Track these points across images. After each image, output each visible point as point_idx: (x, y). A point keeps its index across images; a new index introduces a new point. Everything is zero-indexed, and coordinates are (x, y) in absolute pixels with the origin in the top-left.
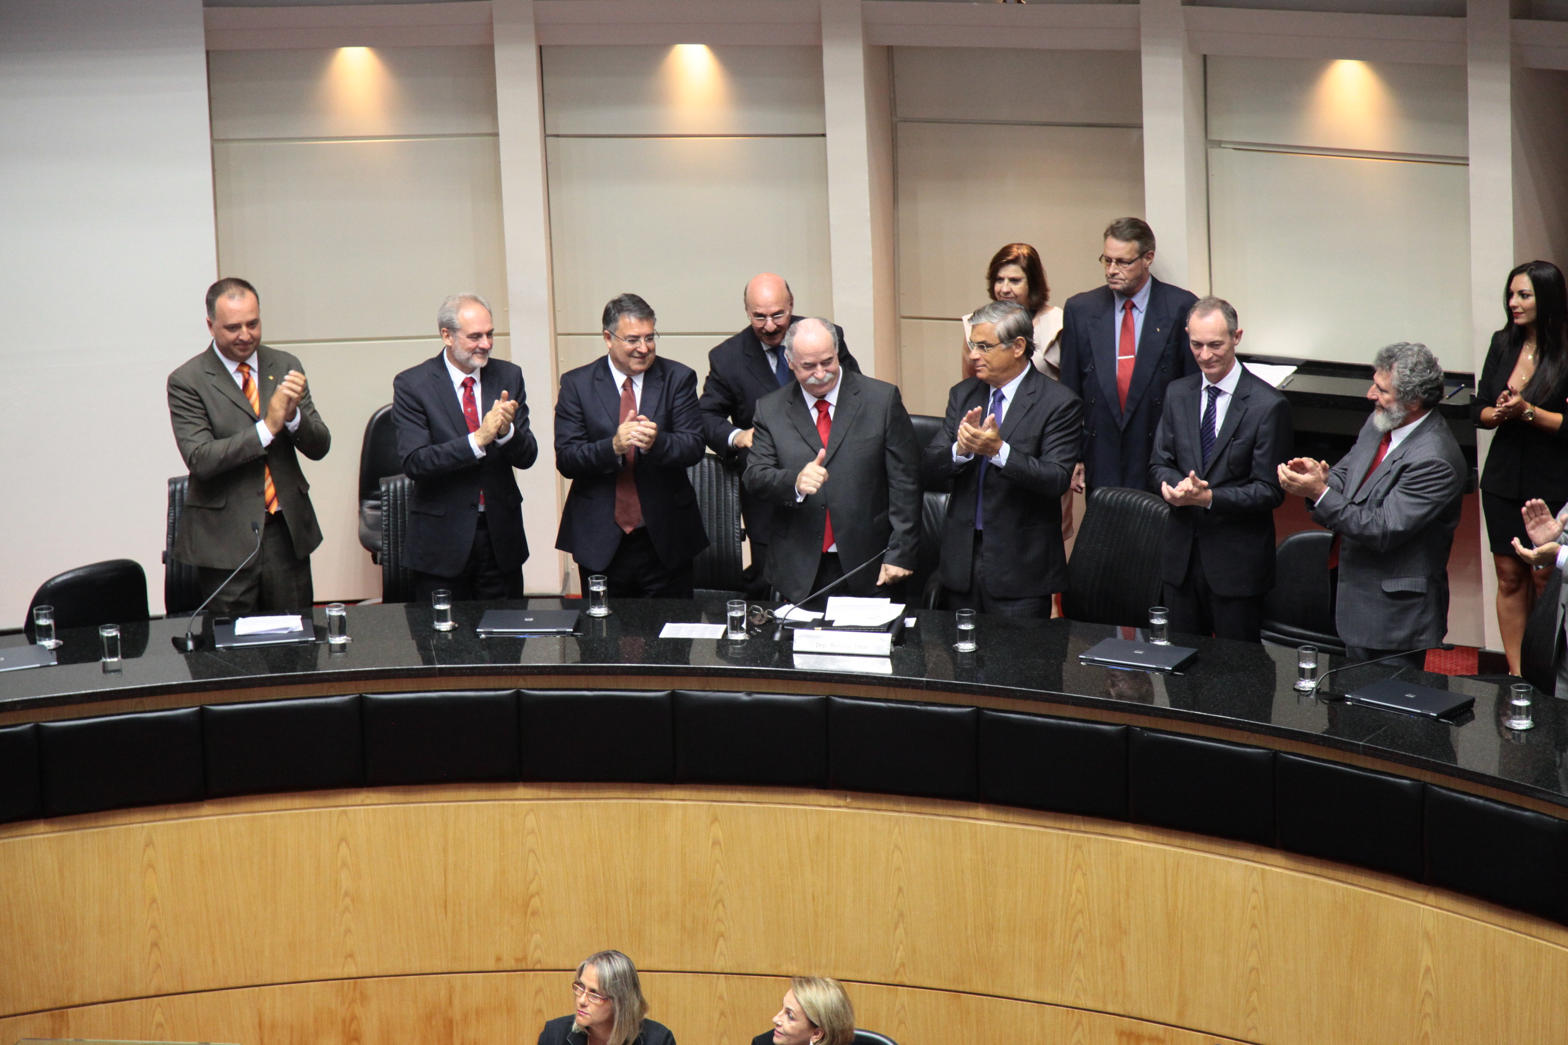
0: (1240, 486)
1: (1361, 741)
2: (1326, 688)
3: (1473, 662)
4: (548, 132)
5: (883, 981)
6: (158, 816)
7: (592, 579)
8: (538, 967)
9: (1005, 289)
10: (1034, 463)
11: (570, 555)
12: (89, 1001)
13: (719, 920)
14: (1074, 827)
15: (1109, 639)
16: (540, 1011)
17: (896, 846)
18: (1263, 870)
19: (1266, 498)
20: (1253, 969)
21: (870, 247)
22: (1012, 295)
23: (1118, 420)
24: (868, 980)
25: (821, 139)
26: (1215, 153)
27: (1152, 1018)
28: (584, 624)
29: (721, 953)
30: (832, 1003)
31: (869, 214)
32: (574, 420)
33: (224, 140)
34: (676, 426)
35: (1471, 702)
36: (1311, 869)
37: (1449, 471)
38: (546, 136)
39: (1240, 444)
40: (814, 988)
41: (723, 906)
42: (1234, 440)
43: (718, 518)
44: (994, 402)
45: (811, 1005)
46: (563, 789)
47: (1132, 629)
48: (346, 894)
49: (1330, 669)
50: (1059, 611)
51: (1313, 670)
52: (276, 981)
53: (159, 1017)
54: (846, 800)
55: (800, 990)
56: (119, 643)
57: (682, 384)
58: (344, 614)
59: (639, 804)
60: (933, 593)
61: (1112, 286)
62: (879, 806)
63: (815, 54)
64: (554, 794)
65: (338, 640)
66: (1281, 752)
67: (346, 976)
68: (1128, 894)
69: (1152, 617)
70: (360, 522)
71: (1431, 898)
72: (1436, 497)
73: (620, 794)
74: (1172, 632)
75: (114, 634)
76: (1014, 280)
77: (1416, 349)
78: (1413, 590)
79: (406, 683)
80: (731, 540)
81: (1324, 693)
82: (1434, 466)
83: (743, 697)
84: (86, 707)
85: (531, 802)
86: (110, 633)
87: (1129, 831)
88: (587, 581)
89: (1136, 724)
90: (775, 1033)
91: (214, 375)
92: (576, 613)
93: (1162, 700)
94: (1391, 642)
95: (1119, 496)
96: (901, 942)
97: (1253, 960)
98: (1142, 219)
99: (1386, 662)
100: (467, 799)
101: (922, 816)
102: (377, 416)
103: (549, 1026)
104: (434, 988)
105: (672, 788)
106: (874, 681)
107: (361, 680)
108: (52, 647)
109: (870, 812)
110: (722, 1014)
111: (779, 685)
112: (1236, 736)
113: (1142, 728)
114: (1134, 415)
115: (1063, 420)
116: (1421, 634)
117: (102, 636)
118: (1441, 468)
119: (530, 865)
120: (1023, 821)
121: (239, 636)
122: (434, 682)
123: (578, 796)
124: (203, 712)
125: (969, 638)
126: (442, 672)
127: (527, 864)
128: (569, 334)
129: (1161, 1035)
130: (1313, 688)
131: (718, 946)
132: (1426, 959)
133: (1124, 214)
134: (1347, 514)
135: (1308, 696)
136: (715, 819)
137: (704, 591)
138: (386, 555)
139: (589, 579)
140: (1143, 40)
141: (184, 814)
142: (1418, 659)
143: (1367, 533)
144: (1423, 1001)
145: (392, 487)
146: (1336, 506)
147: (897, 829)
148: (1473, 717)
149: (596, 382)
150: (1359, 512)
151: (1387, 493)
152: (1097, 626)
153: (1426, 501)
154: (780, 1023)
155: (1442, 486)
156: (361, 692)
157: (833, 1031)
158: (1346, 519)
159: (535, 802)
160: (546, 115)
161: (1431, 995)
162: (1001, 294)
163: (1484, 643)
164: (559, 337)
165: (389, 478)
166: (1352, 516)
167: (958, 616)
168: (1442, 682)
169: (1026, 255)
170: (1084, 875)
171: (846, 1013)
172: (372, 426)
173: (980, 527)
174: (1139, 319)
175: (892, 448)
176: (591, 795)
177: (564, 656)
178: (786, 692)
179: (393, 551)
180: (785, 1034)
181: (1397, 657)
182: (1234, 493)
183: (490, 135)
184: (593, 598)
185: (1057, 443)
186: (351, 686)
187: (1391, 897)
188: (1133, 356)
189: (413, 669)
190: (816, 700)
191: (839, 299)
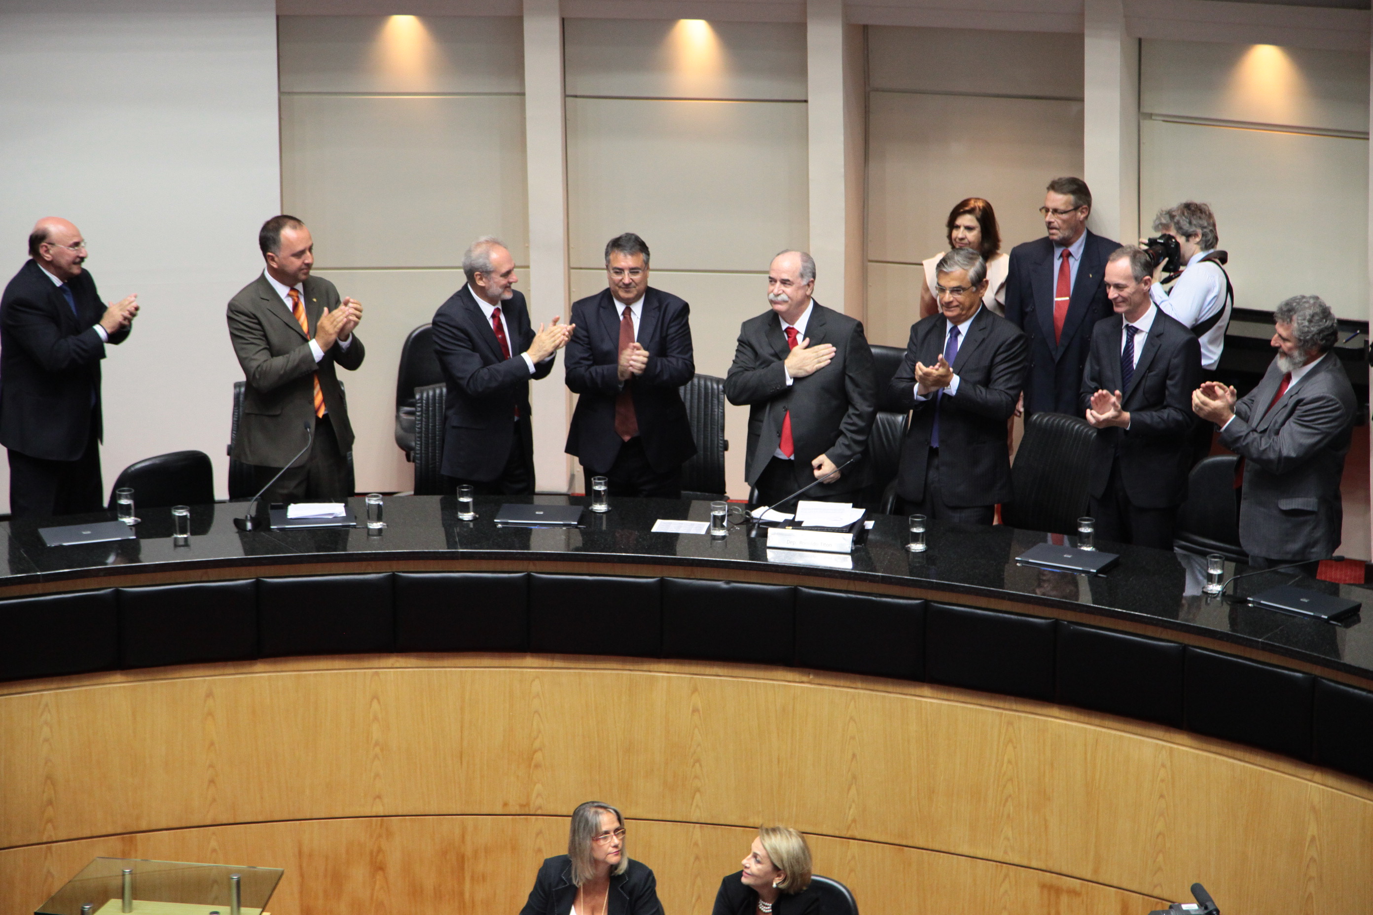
0: (1156, 411)
1: (1260, 638)
2: (1230, 592)
3: (1361, 573)
4: (568, 93)
5: (837, 834)
6: (217, 672)
7: (594, 479)
8: (539, 812)
9: (960, 236)
10: (981, 392)
11: (576, 459)
12: (154, 828)
13: (696, 777)
14: (1007, 706)
15: (1041, 544)
16: (540, 850)
17: (851, 718)
18: (1171, 748)
19: (1177, 422)
20: (1160, 834)
21: (843, 199)
22: (966, 241)
23: (1053, 353)
24: (824, 833)
25: (804, 104)
26: (1146, 124)
27: (1070, 873)
28: (587, 517)
29: (697, 806)
30: (794, 851)
31: (843, 170)
32: (581, 342)
33: (289, 93)
34: (669, 351)
35: (1358, 607)
36: (1214, 748)
37: (1338, 405)
38: (566, 96)
39: (1155, 375)
40: (779, 836)
41: (701, 766)
42: (1149, 372)
43: (705, 431)
44: (951, 337)
45: (776, 851)
46: (564, 660)
47: (1061, 535)
48: (376, 744)
49: (1235, 574)
50: (999, 519)
51: (1220, 576)
52: (314, 817)
53: (213, 844)
54: (809, 677)
55: (766, 837)
56: (189, 522)
57: (676, 314)
58: (381, 503)
59: (630, 674)
60: (891, 500)
61: (1051, 237)
62: (838, 683)
63: (801, 29)
64: (557, 664)
65: (376, 525)
66: (1189, 646)
67: (374, 814)
68: (1052, 764)
69: (1080, 525)
70: (397, 425)
71: (1318, 776)
72: (1325, 428)
73: (615, 666)
74: (1096, 539)
75: (184, 514)
76: (969, 228)
77: (1312, 301)
78: (1306, 508)
79: (432, 564)
80: (716, 449)
81: (1229, 596)
82: (1324, 401)
83: (723, 585)
84: (159, 576)
85: (537, 670)
86: (181, 513)
87: (1055, 711)
88: (591, 482)
89: (1064, 618)
90: (744, 874)
91: (268, 300)
92: (580, 509)
93: (1085, 598)
94: (1287, 553)
95: (1054, 420)
96: (854, 801)
97: (1160, 826)
98: (1081, 178)
99: (1282, 570)
100: (482, 666)
101: (874, 693)
102: (414, 335)
103: (548, 863)
104: (449, 828)
105: (659, 662)
106: (837, 574)
107: (394, 560)
108: (131, 524)
109: (830, 688)
110: (697, 858)
111: (753, 576)
112: (1150, 631)
113: (1069, 622)
114: (1067, 349)
115: (1009, 353)
116: (1313, 547)
117: (175, 515)
118: (1330, 403)
119: (535, 723)
120: (963, 699)
121: (291, 519)
122: (457, 564)
123: (577, 667)
124: (258, 584)
125: (920, 539)
126: (464, 556)
127: (532, 724)
128: (581, 268)
129: (1078, 889)
130: (1219, 592)
131: (695, 801)
132: (1312, 830)
133: (1066, 174)
134: (1249, 439)
135: (1215, 598)
136: (695, 690)
137: (691, 493)
138: (418, 454)
139: (592, 479)
140: (1086, 24)
141: (240, 671)
142: (1310, 569)
143: (1265, 457)
144: (1308, 866)
145: (425, 395)
146: (1240, 432)
147: (852, 703)
148: (1359, 621)
149: (601, 310)
150: (1259, 439)
151: (1283, 423)
152: (1031, 532)
153: (1316, 431)
154: (747, 865)
155: (1330, 419)
156: (394, 570)
157: (793, 874)
158: (1247, 444)
159: (541, 670)
160: (567, 80)
161: (1315, 861)
162: (957, 240)
163: (1370, 556)
164: (572, 271)
165: (422, 388)
166: (1253, 441)
167: (911, 520)
168: (1334, 589)
169: (981, 208)
170: (1015, 748)
171: (805, 859)
172: (409, 343)
173: (935, 445)
174: (1074, 265)
175: (851, 374)
176: (589, 665)
177: (568, 545)
178: (760, 582)
179: (425, 451)
180: (752, 875)
181: (1293, 566)
182: (1150, 417)
183: (518, 94)
184: (595, 496)
185: (1004, 372)
186: (385, 565)
187: (1283, 775)
188: (1067, 298)
189: (439, 552)
190: (785, 589)
191: (815, 244)
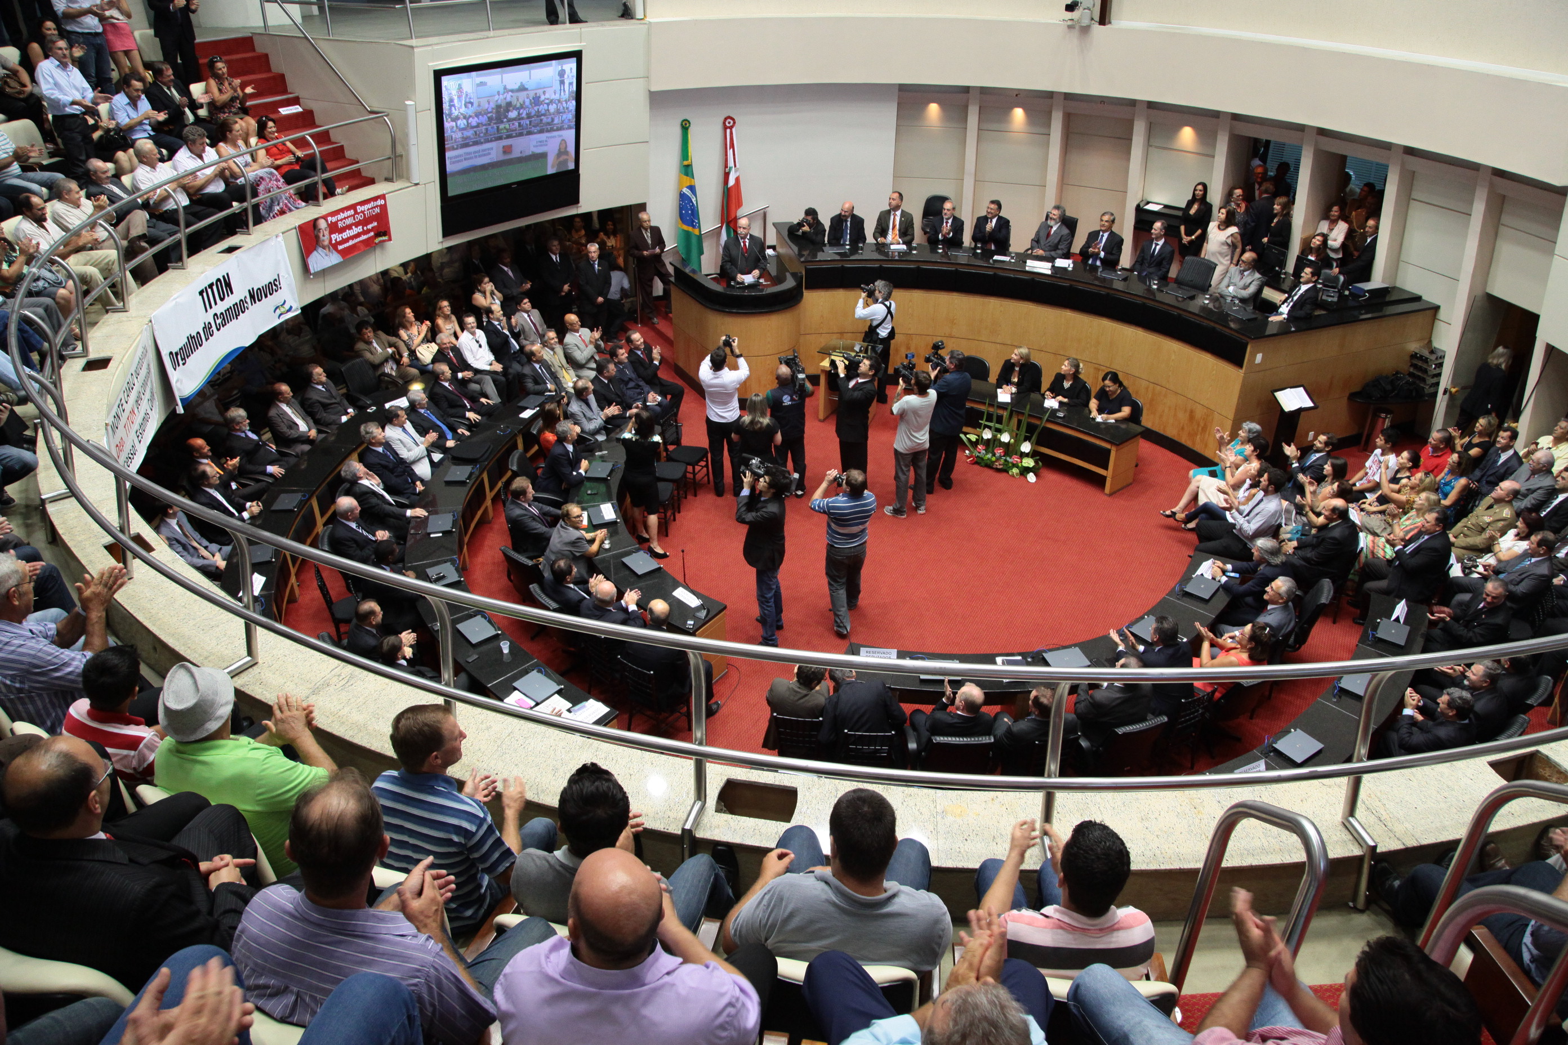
4: (979, 129)
5: (1039, 349)
8: (954, 336)
13: (999, 330)
25: (1049, 135)
26: (1150, 149)
33: (899, 126)
41: (1001, 327)
46: (965, 294)
48: (910, 314)
59: (983, 300)
62: (1043, 306)
63: (1050, 113)
64: (962, 295)
67: (908, 333)
79: (929, 264)
83: (1012, 276)
96: (1045, 340)
97: (1131, 353)
105: (992, 297)
111: (1020, 274)
119: (955, 311)
122: (936, 264)
126: (938, 262)
131: (1000, 337)
140: (1135, 117)
144: (1172, 364)
156: (918, 265)
160: (980, 125)
176: (972, 296)
177: (969, 261)
178: (1022, 276)
183: (965, 128)
189: (931, 261)
190: (1029, 278)
191: (1048, 178)
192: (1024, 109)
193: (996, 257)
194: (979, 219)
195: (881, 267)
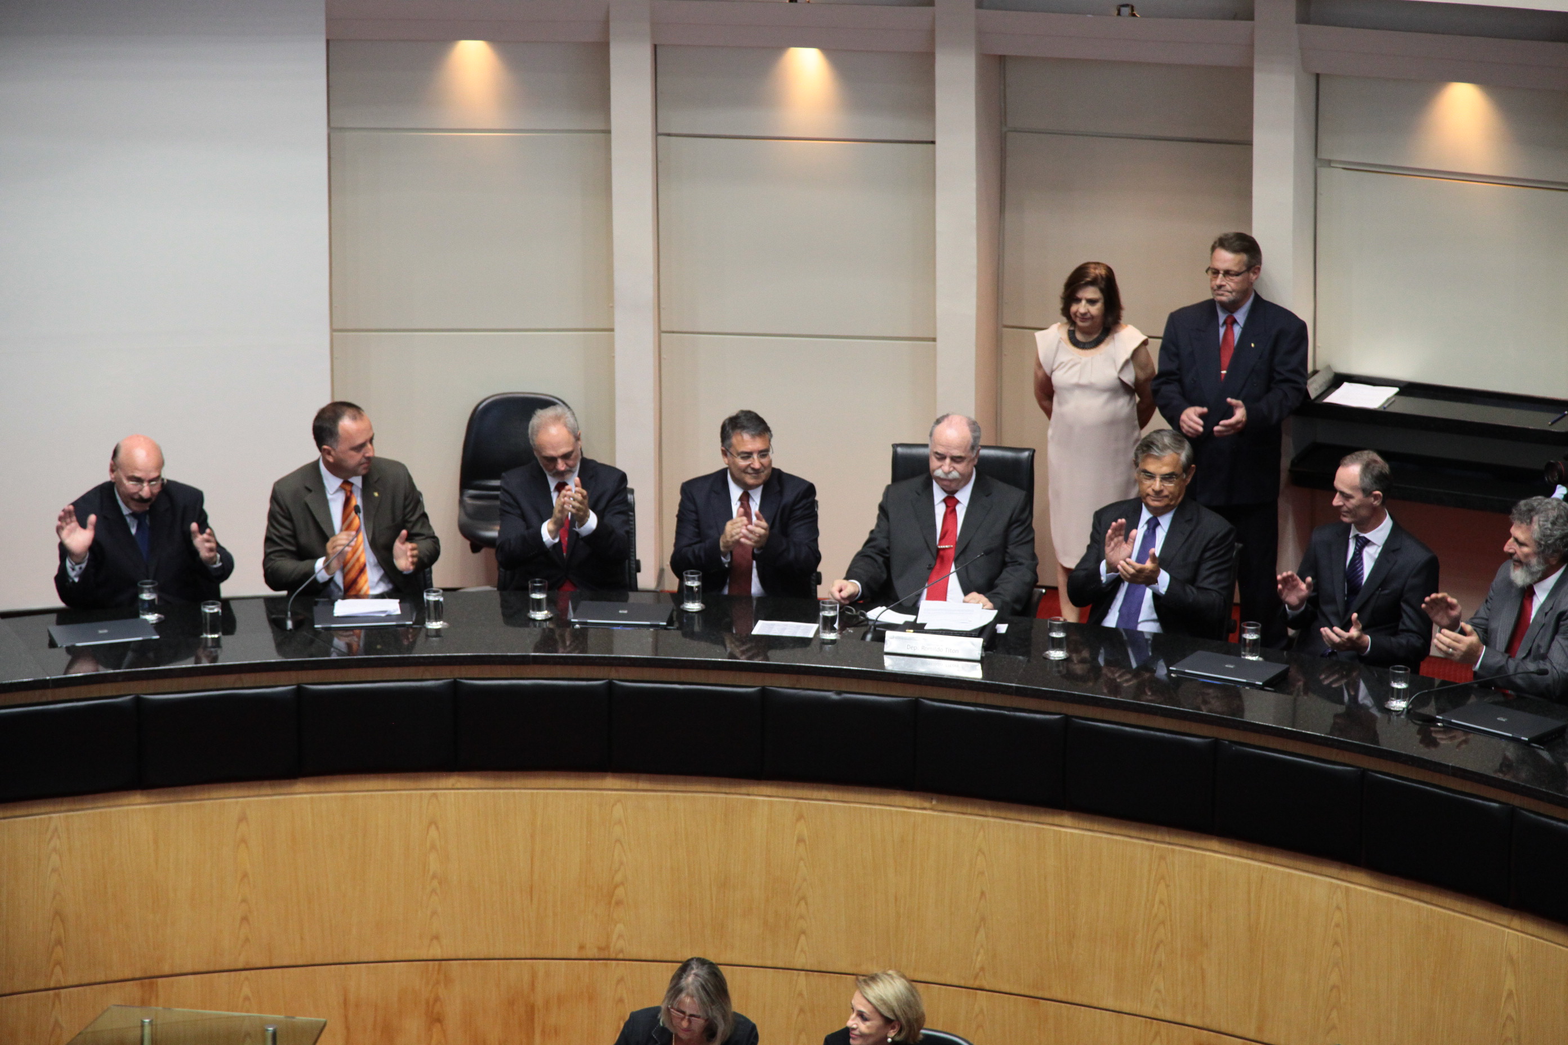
1: (1451, 763)
2: (1416, 709)
4: (660, 131)
5: (962, 984)
6: (253, 792)
8: (621, 956)
9: (1081, 310)
12: (178, 971)
13: (801, 917)
14: (1159, 837)
15: (1199, 652)
16: (621, 1000)
17: (980, 850)
18: (1347, 888)
20: (1334, 987)
21: (975, 255)
22: (1088, 316)
24: (946, 982)
25: (931, 146)
26: (1324, 172)
27: (1230, 1032)
28: (677, 617)
29: (802, 950)
31: (974, 222)
33: (340, 129)
35: (1564, 728)
36: (1396, 889)
38: (657, 134)
41: (806, 903)
46: (651, 781)
48: (434, 877)
49: (1422, 689)
51: (1405, 690)
52: (363, 959)
53: (246, 990)
54: (931, 802)
56: (220, 619)
58: (442, 599)
59: (726, 798)
61: (1217, 299)
62: (964, 810)
63: (927, 60)
64: (642, 785)
65: (435, 625)
66: (1369, 770)
67: (431, 958)
68: (1210, 906)
69: (1245, 631)
70: (460, 511)
71: (1516, 922)
73: (708, 788)
74: (1263, 647)
75: (216, 610)
76: (1091, 302)
79: (500, 670)
81: (1415, 714)
83: (833, 696)
84: (186, 682)
85: (619, 792)
86: (212, 609)
87: (1214, 844)
89: (1225, 737)
90: (851, 1033)
92: (670, 608)
93: (1249, 714)
96: (982, 946)
97: (1334, 978)
98: (1249, 234)
100: (556, 787)
101: (1006, 822)
102: (481, 407)
104: (517, 973)
105: (760, 785)
106: (965, 685)
107: (456, 665)
108: (154, 622)
109: (956, 816)
110: (801, 1010)
111: (868, 685)
112: (1324, 752)
113: (1230, 741)
117: (205, 612)
119: (616, 854)
120: (1108, 829)
121: (338, 617)
122: (528, 670)
123: (665, 789)
125: (1061, 646)
126: (536, 661)
127: (613, 855)
128: (674, 332)
130: (1404, 709)
131: (799, 944)
132: (1509, 983)
135: (1399, 716)
136: (800, 817)
140: (1256, 57)
141: (278, 791)
144: (1504, 1025)
147: (981, 833)
148: (1564, 743)
156: (455, 677)
159: (623, 793)
160: (658, 114)
161: (1512, 1019)
162: (1077, 315)
164: (663, 335)
167: (1051, 624)
169: (1104, 276)
170: (1168, 886)
172: (476, 417)
174: (1238, 333)
176: (678, 788)
177: (655, 649)
178: (876, 693)
180: (861, 1035)
183: (602, 131)
184: (688, 593)
186: (445, 670)
187: (1476, 920)
190: (905, 701)
191: (942, 306)
192: (828, 50)
193: (763, 628)
194: (688, 489)
195: (300, 691)
